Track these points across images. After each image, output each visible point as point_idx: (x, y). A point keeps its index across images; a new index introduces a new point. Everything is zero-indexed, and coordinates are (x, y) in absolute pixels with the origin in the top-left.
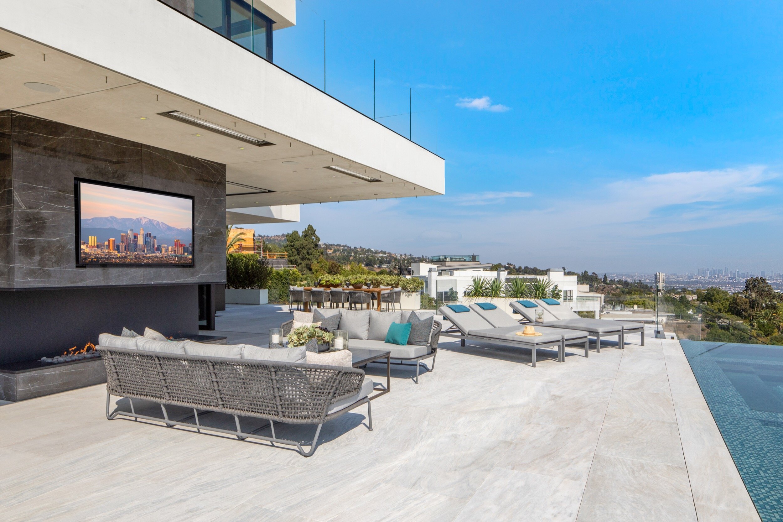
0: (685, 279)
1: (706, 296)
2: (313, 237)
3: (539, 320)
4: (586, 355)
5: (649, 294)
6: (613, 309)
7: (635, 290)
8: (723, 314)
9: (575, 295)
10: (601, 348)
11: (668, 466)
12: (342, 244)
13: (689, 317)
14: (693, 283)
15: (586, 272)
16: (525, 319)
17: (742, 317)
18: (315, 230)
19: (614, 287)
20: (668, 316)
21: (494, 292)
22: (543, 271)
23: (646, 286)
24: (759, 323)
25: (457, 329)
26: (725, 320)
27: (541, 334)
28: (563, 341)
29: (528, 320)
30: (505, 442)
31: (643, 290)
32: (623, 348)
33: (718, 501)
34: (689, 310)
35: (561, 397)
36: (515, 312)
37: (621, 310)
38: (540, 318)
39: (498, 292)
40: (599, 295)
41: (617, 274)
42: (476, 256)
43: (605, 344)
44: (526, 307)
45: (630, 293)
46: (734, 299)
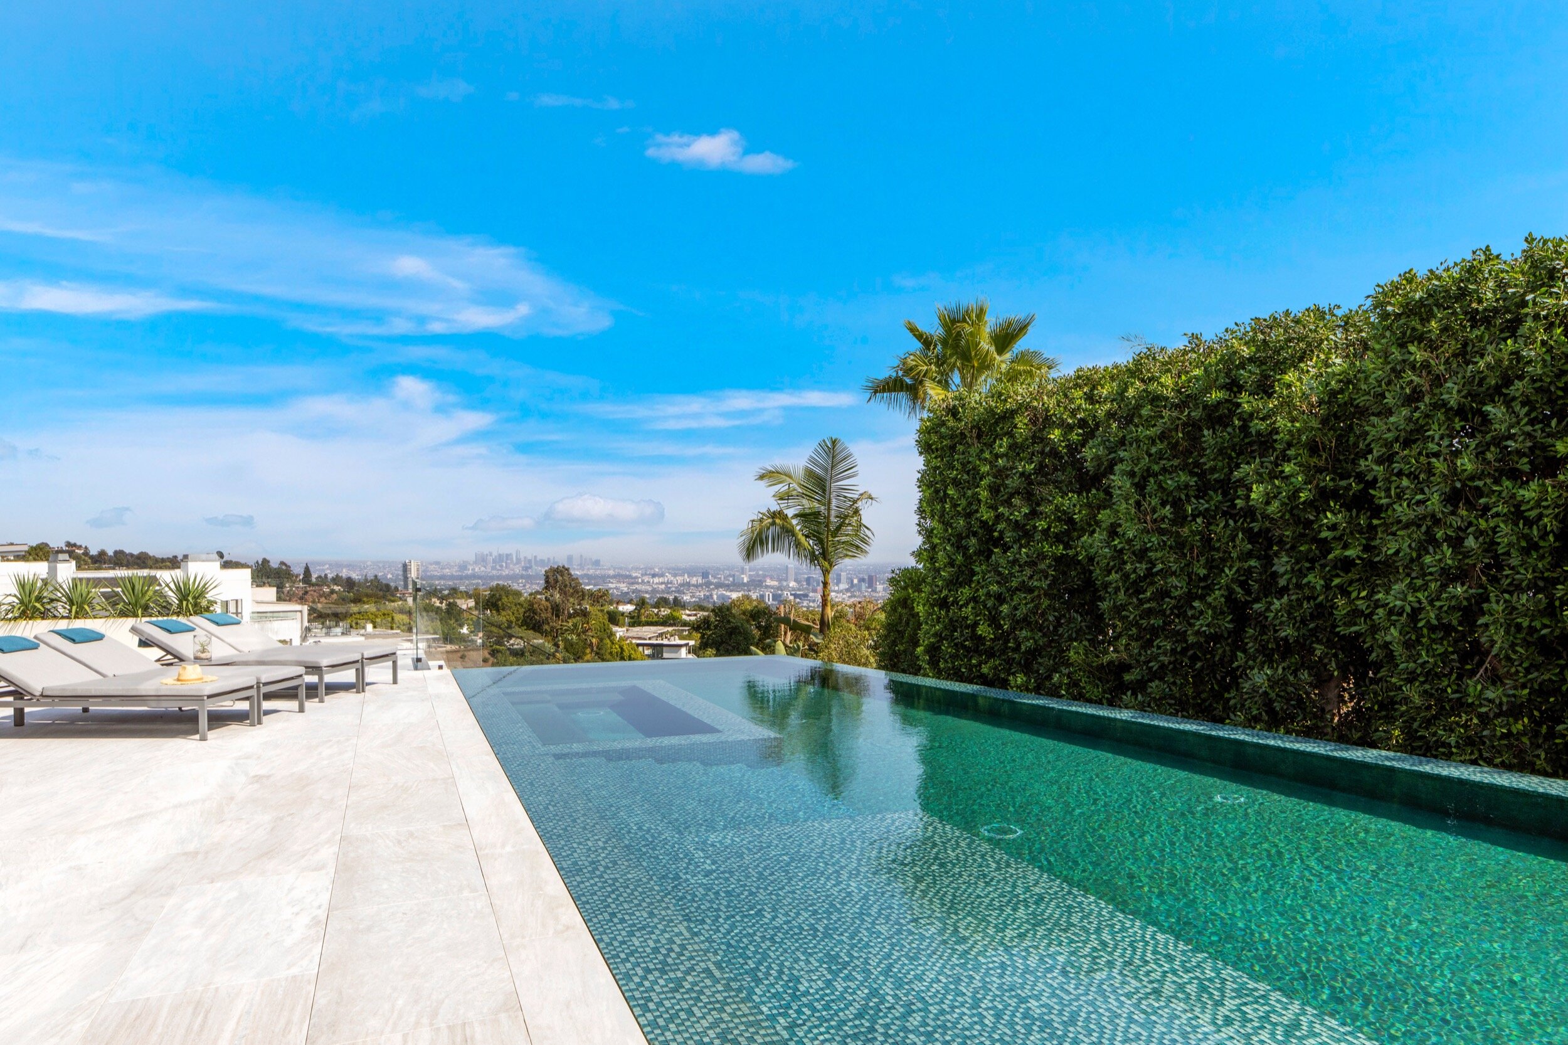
0: (455, 571)
1: (488, 601)
3: (203, 656)
4: (301, 710)
5: (393, 601)
6: (327, 634)
7: (367, 596)
8: (516, 630)
9: (247, 609)
10: (327, 694)
11: (444, 826)
13: (462, 639)
14: (467, 577)
15: (265, 561)
16: (169, 657)
17: (542, 634)
19: (326, 589)
20: (428, 640)
21: (74, 608)
22: (163, 560)
23: (388, 586)
24: (565, 640)
25: (12, 688)
26: (519, 640)
27: (215, 678)
28: (258, 687)
29: (176, 657)
30: (186, 854)
31: (381, 593)
32: (363, 691)
33: (503, 846)
34: (461, 626)
35: (268, 777)
36: (144, 643)
37: (343, 634)
38: (203, 651)
39: (86, 607)
40: (298, 607)
41: (330, 565)
43: (332, 688)
44: (169, 631)
45: (357, 600)
46: (531, 604)
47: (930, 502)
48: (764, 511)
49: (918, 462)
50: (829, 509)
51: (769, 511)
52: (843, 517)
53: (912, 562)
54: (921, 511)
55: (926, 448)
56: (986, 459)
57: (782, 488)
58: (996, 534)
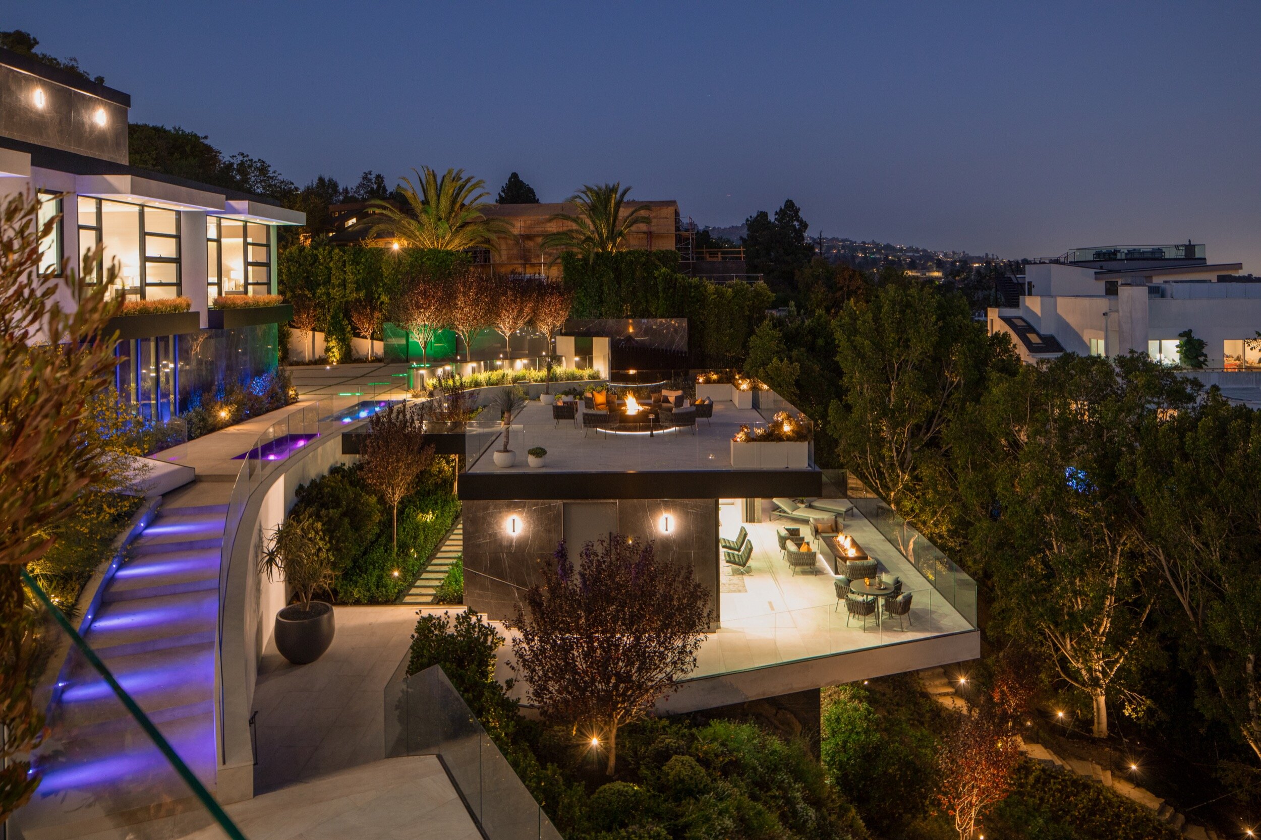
2: (796, 223)
12: (840, 237)
18: (790, 210)
42: (1194, 246)
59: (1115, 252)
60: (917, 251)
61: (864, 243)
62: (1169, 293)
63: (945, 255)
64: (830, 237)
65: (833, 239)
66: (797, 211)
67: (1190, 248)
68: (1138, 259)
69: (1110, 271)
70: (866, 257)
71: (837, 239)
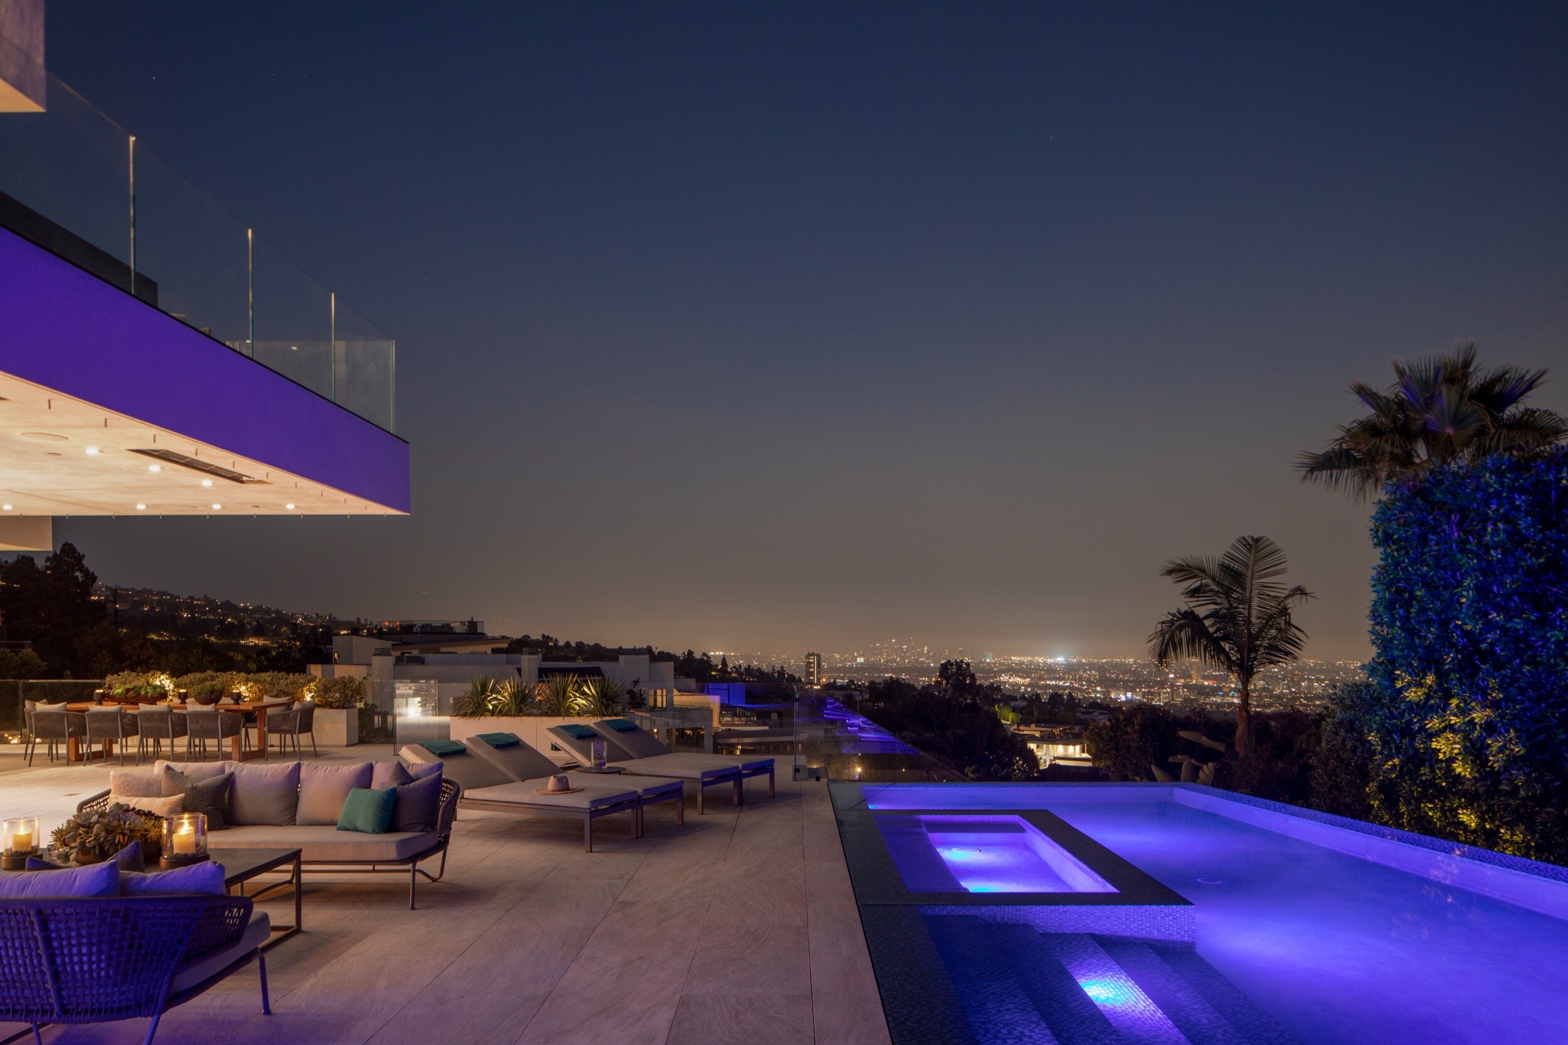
2: (78, 574)
12: (155, 589)
15: (690, 653)
18: (84, 556)
23: (792, 677)
28: (640, 802)
36: (554, 748)
40: (712, 698)
42: (476, 623)
47: (1390, 605)
48: (1174, 611)
49: (1375, 556)
50: (1250, 609)
51: (1179, 611)
52: (1268, 620)
53: (1361, 677)
54: (1375, 616)
55: (1385, 539)
56: (1471, 551)
57: (1194, 583)
58: (1484, 646)
59: (411, 627)
60: (268, 611)
61: (192, 598)
62: (427, 661)
63: (305, 619)
64: (139, 588)
65: (144, 591)
66: (81, 558)
67: (473, 625)
68: (432, 633)
69: (405, 643)
70: (193, 617)
71: (150, 592)
